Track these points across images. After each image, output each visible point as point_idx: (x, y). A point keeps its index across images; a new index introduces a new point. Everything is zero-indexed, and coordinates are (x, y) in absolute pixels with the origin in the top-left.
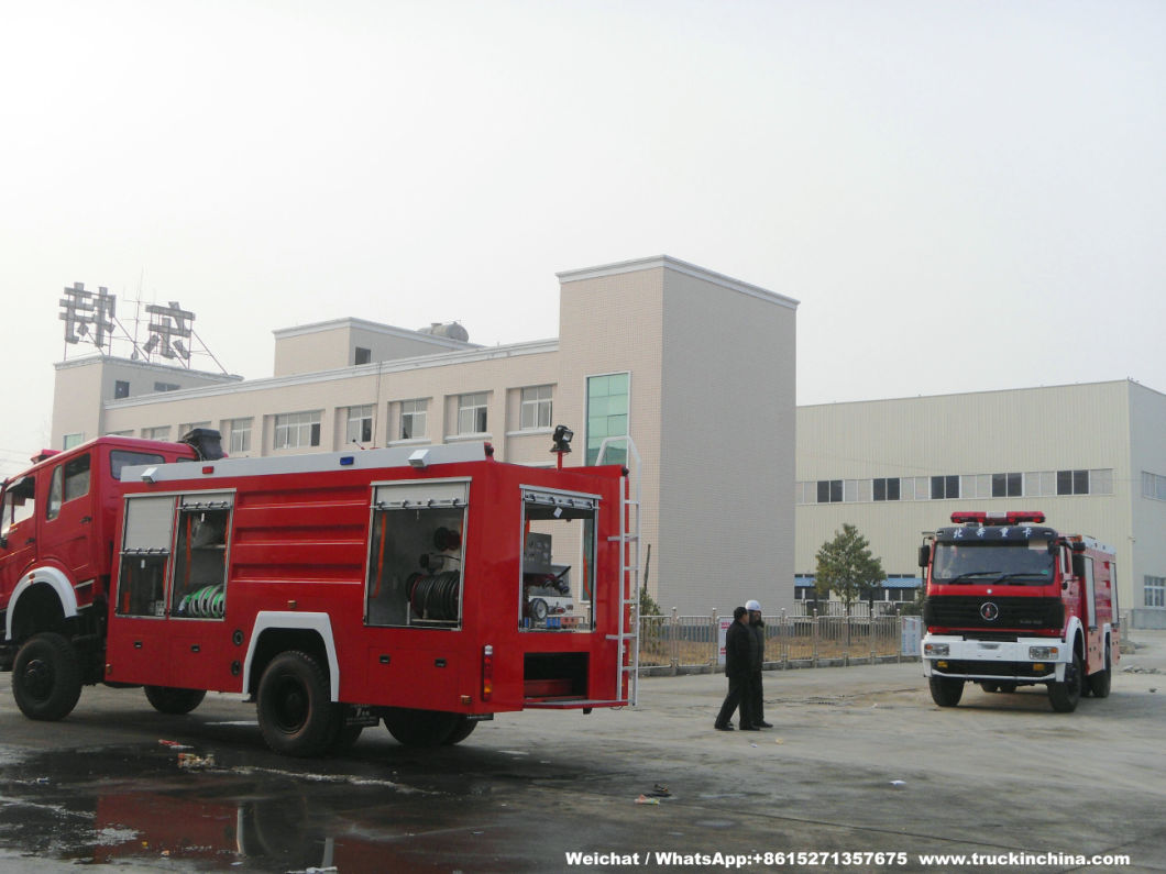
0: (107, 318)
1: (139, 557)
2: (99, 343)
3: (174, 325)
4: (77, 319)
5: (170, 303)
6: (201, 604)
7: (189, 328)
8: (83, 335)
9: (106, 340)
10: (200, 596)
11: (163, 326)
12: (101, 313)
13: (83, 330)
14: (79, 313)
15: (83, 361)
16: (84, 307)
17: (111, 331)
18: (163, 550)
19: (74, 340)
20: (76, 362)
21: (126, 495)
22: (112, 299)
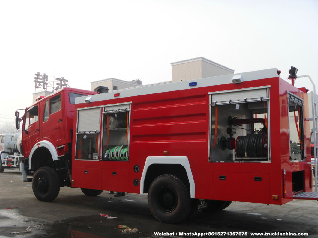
0: (46, 82)
1: (83, 135)
2: (44, 88)
3: (63, 83)
4: (38, 82)
5: (62, 78)
6: (115, 154)
7: (67, 84)
8: (40, 86)
9: (46, 87)
10: (115, 150)
11: (60, 84)
12: (44, 80)
13: (40, 85)
14: (39, 80)
15: (40, 93)
16: (40, 79)
17: (47, 85)
18: (96, 131)
19: (37, 87)
20: (38, 93)
21: (78, 109)
22: (47, 76)
